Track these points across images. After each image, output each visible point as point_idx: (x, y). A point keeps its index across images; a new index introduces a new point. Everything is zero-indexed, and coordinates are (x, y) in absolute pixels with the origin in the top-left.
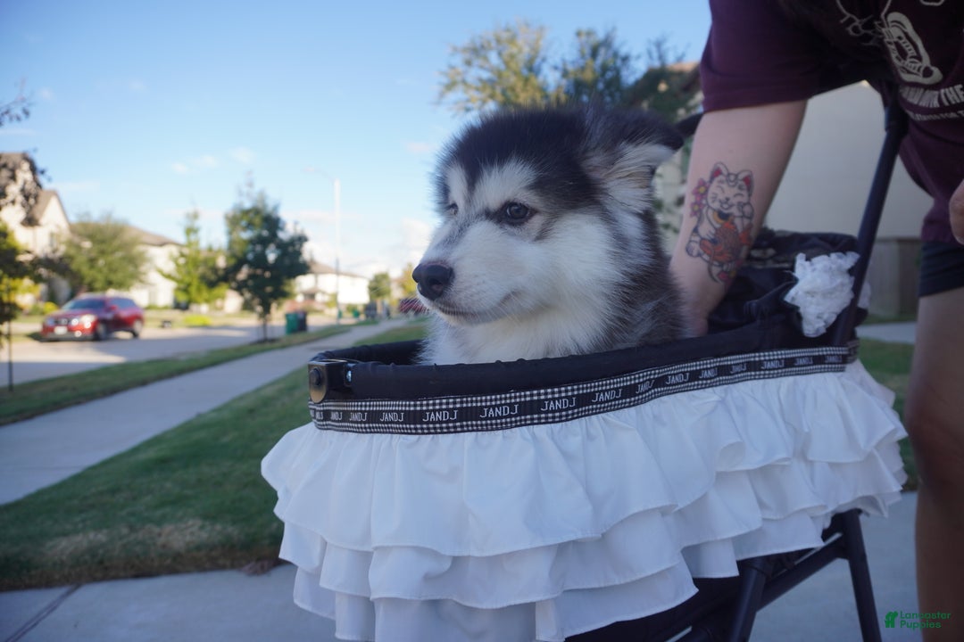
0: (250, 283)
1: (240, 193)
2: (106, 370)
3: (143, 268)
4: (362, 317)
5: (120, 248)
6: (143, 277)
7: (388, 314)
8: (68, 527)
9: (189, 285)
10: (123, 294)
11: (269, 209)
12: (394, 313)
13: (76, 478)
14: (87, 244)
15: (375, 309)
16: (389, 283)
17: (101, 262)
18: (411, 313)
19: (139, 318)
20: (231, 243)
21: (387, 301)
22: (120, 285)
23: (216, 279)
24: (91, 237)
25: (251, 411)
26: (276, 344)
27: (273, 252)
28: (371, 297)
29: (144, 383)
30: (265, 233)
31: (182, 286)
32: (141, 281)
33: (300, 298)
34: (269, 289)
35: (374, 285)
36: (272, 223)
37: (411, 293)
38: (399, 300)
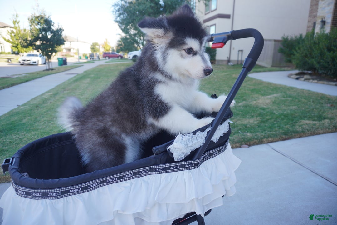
0: (42, 46)
1: (34, 9)
4: (89, 59)
7: (99, 58)
9: (17, 45)
11: (47, 16)
15: (93, 56)
18: (107, 58)
21: (98, 53)
23: (27, 45)
27: (50, 34)
28: (92, 51)
30: (46, 26)
31: (14, 45)
33: (64, 51)
35: (92, 47)
36: (48, 22)
37: (107, 50)
38: (103, 52)
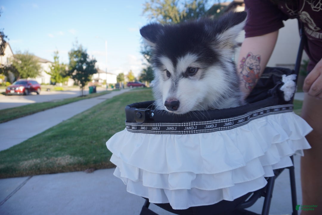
0: (77, 76)
1: (74, 45)
2: (29, 105)
3: (40, 71)
4: (115, 88)
5: (31, 63)
6: (40, 74)
7: (123, 87)
8: (26, 158)
9: (56, 76)
10: (33, 79)
11: (84, 50)
12: (125, 87)
13: (26, 142)
14: (20, 62)
15: (119, 85)
16: (123, 77)
17: (25, 68)
18: (131, 87)
19: (39, 88)
20: (71, 63)
21: (123, 83)
22: (32, 76)
23: (65, 75)
24: (21, 59)
25: (81, 120)
26: (86, 97)
27: (85, 65)
28: (117, 81)
29: (43, 110)
30: (82, 59)
31: (53, 77)
32: (39, 75)
33: (93, 81)
34: (83, 78)
35: (118, 77)
36: (85, 56)
37: (131, 80)
38: (127, 82)
